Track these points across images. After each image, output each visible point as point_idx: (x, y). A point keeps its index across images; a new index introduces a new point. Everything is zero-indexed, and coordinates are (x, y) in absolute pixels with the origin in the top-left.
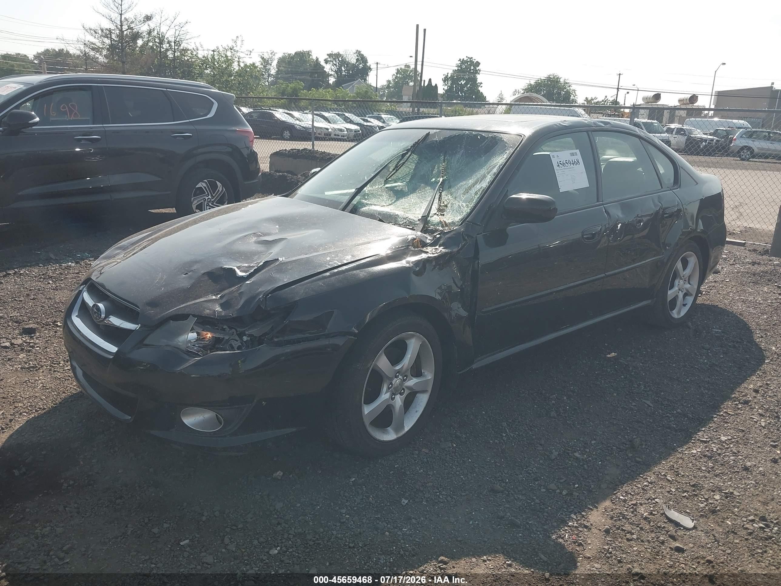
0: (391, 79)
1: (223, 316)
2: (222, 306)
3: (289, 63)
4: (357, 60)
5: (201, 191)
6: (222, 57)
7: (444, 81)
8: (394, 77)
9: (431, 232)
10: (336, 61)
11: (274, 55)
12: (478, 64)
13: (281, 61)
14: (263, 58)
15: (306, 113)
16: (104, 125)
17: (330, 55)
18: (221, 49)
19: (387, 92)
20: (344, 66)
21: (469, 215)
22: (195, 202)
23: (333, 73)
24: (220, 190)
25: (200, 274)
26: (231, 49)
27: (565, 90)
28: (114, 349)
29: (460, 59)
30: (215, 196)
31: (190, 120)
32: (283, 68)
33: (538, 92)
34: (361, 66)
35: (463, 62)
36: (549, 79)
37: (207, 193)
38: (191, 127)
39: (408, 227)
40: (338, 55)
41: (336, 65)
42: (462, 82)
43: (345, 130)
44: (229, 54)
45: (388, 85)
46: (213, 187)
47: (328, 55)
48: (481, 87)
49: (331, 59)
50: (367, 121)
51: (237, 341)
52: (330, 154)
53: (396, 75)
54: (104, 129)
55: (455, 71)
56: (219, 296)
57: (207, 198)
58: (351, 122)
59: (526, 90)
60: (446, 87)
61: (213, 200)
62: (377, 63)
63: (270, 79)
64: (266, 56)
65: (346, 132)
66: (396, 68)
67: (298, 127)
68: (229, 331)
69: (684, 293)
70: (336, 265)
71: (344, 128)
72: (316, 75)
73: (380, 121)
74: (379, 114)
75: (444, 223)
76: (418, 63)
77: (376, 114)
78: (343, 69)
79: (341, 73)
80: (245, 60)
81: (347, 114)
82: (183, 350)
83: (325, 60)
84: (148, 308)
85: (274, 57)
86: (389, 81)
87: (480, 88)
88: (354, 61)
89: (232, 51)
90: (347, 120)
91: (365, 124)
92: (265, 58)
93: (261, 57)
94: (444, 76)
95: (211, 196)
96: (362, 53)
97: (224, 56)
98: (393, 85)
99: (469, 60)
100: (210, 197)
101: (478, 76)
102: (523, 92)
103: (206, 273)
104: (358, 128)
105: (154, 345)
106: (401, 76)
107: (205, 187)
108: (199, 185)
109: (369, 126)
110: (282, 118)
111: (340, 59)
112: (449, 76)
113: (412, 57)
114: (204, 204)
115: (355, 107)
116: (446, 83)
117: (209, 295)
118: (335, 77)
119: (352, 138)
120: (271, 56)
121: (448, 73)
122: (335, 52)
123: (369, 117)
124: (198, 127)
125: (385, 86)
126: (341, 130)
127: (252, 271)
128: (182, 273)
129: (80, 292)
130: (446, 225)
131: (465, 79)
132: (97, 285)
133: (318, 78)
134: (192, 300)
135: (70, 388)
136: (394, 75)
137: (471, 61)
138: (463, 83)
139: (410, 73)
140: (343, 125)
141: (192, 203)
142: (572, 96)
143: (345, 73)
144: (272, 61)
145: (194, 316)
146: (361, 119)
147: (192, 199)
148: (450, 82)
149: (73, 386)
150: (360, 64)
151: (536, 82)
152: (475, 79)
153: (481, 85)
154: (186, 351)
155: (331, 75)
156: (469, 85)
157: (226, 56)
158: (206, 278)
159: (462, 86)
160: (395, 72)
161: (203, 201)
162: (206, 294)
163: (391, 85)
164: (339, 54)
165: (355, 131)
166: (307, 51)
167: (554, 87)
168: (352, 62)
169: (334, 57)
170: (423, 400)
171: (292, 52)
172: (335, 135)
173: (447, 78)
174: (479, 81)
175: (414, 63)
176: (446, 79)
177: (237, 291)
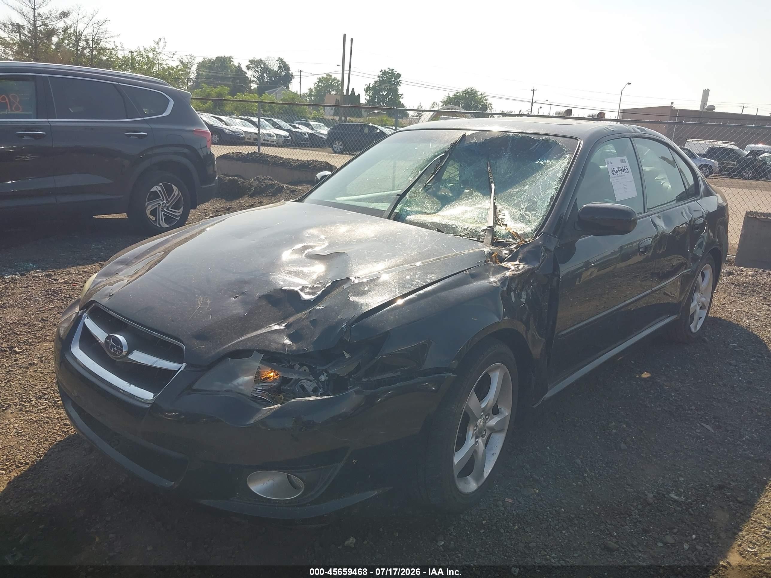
0: (312, 87)
1: (295, 350)
2: (290, 337)
3: (210, 68)
4: (280, 67)
5: (155, 195)
6: (143, 58)
7: (366, 91)
8: (316, 85)
9: (505, 245)
10: (258, 68)
11: (194, 59)
12: (399, 75)
13: (201, 65)
14: (182, 62)
15: (234, 118)
16: (49, 120)
17: (252, 62)
18: (142, 50)
19: (308, 99)
20: (266, 73)
21: (542, 225)
22: (150, 207)
23: (255, 79)
24: (176, 194)
25: (257, 298)
26: (154, 51)
27: (482, 103)
28: (148, 395)
29: (382, 70)
30: (171, 200)
31: (145, 118)
32: (204, 73)
33: (457, 104)
34: (283, 73)
35: (384, 73)
36: (467, 92)
37: (162, 198)
38: (146, 126)
39: (471, 238)
40: (260, 62)
41: (258, 71)
42: (383, 92)
43: (275, 135)
44: (151, 55)
45: (310, 93)
46: (169, 191)
47: (250, 61)
48: (402, 98)
49: (253, 66)
50: (295, 127)
51: (311, 381)
52: (283, 158)
53: (318, 83)
54: (49, 124)
55: (376, 82)
56: (284, 325)
57: (161, 203)
58: (280, 128)
59: (445, 103)
60: (368, 97)
61: (168, 205)
62: (301, 71)
63: (189, 84)
64: (185, 60)
65: (275, 138)
66: (318, 76)
67: (227, 131)
68: (299, 369)
69: (700, 306)
70: (420, 286)
71: (272, 134)
72: (238, 81)
73: (308, 127)
74: (307, 121)
75: (515, 234)
76: (345, 72)
77: (304, 121)
78: (265, 75)
79: (263, 80)
80: (167, 62)
81: (275, 120)
82: (249, 397)
83: (247, 67)
84: (196, 342)
85: (193, 61)
86: (311, 90)
87: (400, 100)
88: (276, 68)
89: (154, 52)
90: (276, 125)
91: (294, 130)
92: (184, 62)
93: (180, 61)
94: (366, 86)
95: (166, 201)
96: (284, 60)
97: (146, 57)
98: (314, 94)
99: (390, 71)
100: (164, 202)
101: (399, 88)
102: (442, 104)
103: (263, 296)
104: (287, 133)
105: (206, 391)
106: (322, 85)
107: (160, 191)
108: (154, 189)
109: (298, 132)
110: (210, 122)
111: (262, 66)
112: (371, 86)
113: (339, 65)
114: (159, 210)
115: (282, 113)
116: (368, 93)
117: (272, 324)
118: (257, 83)
119: (282, 143)
120: (190, 60)
121: (370, 84)
122: (257, 58)
123: (296, 123)
124: (154, 126)
125: (306, 94)
126: (270, 135)
127: (320, 293)
128: (232, 296)
129: (79, 319)
130: (519, 236)
131: (386, 90)
132: (106, 310)
133: (240, 83)
134: (252, 332)
135: (53, 433)
136: (316, 83)
137: (392, 73)
138: (384, 94)
139: (331, 82)
140: (271, 130)
141: (146, 208)
142: (489, 109)
143: (267, 79)
144: (192, 66)
145: (260, 351)
146: (290, 125)
147: (146, 203)
148: (372, 93)
149: (55, 431)
150: (283, 71)
151: (454, 95)
152: (396, 91)
153: (402, 96)
154: (252, 397)
155: (253, 81)
156: (390, 96)
157: (148, 57)
158: (264, 302)
159: (384, 97)
160: (316, 81)
161: (157, 206)
162: (269, 322)
163: (312, 94)
164: (261, 60)
165: (285, 137)
166: (228, 57)
167: (472, 100)
168: (275, 70)
169: (256, 63)
170: (499, 440)
171: (213, 57)
172: (264, 140)
173: (369, 88)
174: (400, 92)
175: (341, 72)
176: (367, 90)
177: (307, 318)
